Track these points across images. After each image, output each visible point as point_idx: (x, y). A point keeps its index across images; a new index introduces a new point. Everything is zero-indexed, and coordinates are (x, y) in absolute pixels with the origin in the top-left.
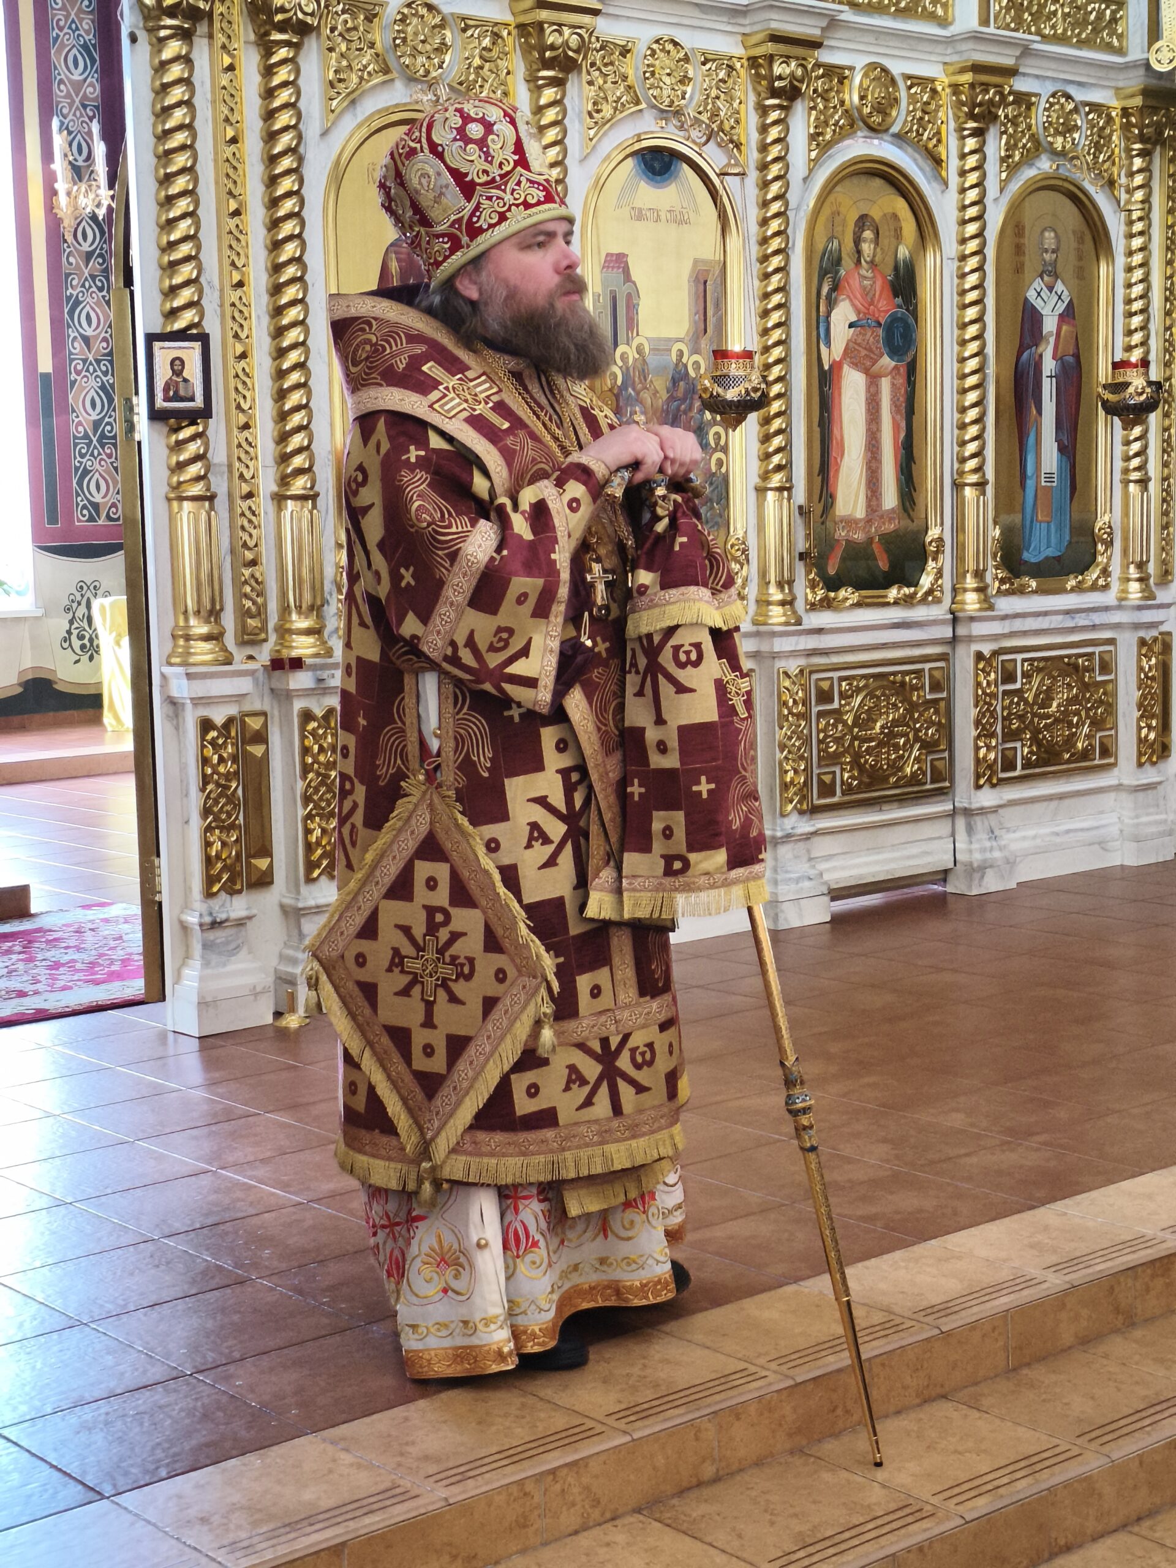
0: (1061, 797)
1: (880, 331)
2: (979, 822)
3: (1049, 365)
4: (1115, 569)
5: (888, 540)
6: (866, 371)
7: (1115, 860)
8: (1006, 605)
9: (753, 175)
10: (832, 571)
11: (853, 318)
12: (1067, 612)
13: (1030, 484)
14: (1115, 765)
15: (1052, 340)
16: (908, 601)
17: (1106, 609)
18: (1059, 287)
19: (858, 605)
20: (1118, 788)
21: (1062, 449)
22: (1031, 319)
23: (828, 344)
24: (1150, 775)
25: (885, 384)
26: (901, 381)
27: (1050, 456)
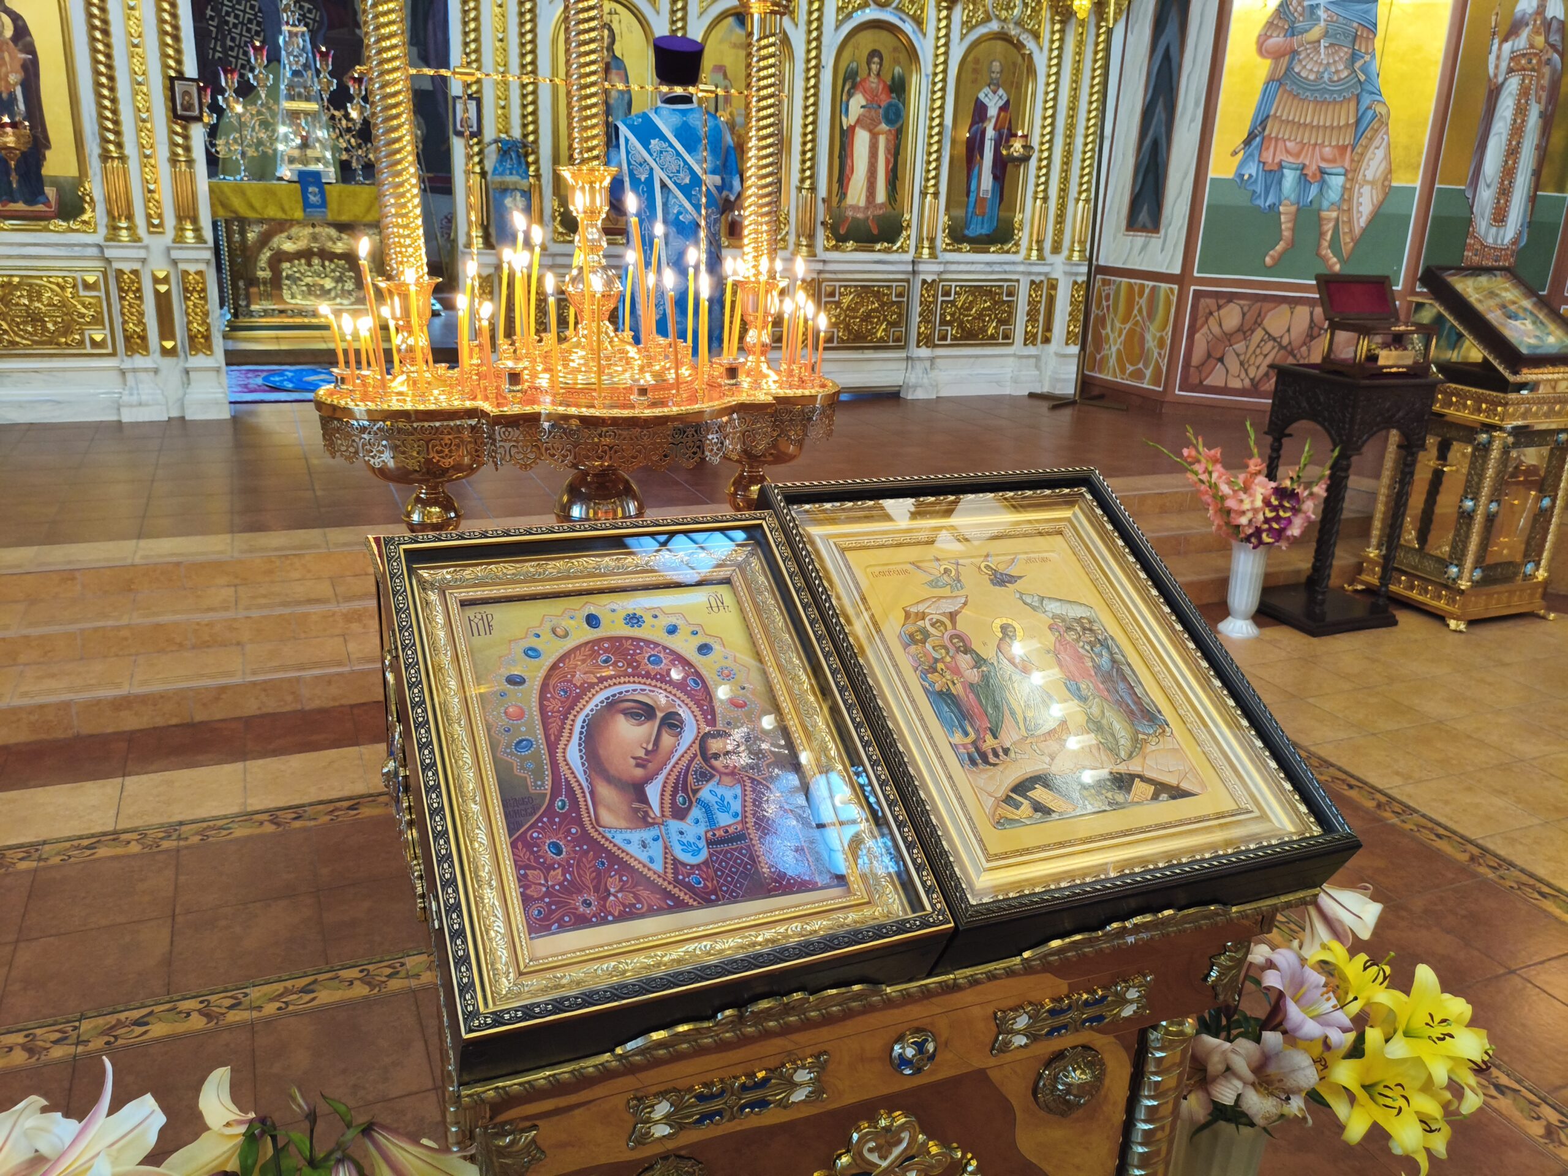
0: (977, 357)
1: (881, 111)
2: (918, 364)
3: (990, 133)
4: (1024, 243)
5: (878, 219)
6: (870, 131)
7: (1007, 391)
8: (949, 256)
9: (803, 27)
10: (842, 232)
11: (864, 103)
12: (987, 263)
13: (973, 196)
14: (1012, 344)
15: (993, 121)
16: (887, 251)
17: (1014, 263)
18: (1001, 92)
19: (856, 250)
20: (1014, 355)
21: (995, 178)
22: (980, 108)
23: (847, 115)
24: (1031, 350)
25: (882, 140)
26: (891, 137)
27: (987, 181)
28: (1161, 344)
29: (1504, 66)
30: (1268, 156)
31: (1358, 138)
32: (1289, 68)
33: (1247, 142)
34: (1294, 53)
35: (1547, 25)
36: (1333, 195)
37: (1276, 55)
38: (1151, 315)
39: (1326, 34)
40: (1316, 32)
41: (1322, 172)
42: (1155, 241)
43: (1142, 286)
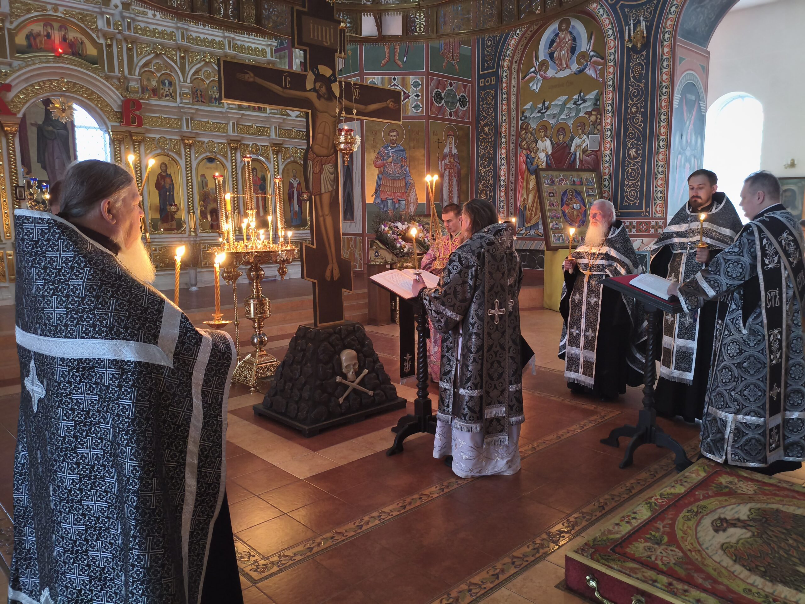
1: (258, 187)
3: (295, 192)
6: (256, 193)
9: (230, 161)
12: (300, 234)
13: (292, 212)
15: (295, 188)
18: (296, 179)
21: (299, 206)
22: (291, 185)
27: (296, 207)
28: (360, 255)
29: (443, 168)
30: (382, 196)
31: (407, 189)
32: (384, 170)
33: (376, 192)
34: (385, 166)
35: (453, 156)
36: (403, 207)
37: (380, 167)
38: (355, 247)
39: (393, 160)
40: (390, 160)
41: (399, 200)
42: (353, 224)
43: (351, 238)
